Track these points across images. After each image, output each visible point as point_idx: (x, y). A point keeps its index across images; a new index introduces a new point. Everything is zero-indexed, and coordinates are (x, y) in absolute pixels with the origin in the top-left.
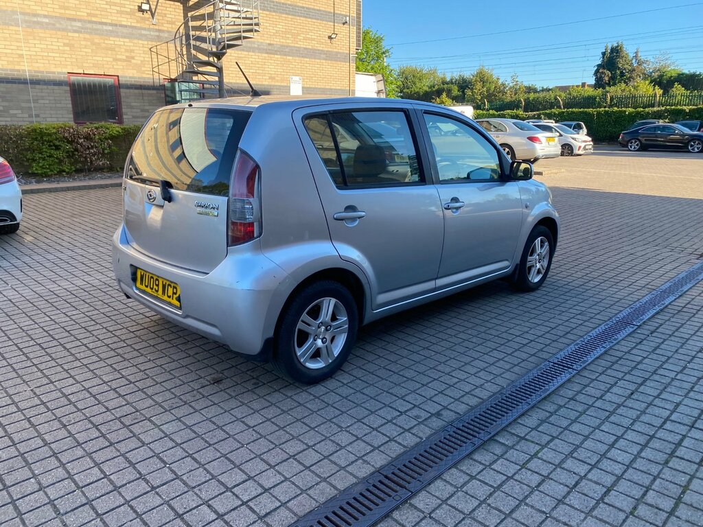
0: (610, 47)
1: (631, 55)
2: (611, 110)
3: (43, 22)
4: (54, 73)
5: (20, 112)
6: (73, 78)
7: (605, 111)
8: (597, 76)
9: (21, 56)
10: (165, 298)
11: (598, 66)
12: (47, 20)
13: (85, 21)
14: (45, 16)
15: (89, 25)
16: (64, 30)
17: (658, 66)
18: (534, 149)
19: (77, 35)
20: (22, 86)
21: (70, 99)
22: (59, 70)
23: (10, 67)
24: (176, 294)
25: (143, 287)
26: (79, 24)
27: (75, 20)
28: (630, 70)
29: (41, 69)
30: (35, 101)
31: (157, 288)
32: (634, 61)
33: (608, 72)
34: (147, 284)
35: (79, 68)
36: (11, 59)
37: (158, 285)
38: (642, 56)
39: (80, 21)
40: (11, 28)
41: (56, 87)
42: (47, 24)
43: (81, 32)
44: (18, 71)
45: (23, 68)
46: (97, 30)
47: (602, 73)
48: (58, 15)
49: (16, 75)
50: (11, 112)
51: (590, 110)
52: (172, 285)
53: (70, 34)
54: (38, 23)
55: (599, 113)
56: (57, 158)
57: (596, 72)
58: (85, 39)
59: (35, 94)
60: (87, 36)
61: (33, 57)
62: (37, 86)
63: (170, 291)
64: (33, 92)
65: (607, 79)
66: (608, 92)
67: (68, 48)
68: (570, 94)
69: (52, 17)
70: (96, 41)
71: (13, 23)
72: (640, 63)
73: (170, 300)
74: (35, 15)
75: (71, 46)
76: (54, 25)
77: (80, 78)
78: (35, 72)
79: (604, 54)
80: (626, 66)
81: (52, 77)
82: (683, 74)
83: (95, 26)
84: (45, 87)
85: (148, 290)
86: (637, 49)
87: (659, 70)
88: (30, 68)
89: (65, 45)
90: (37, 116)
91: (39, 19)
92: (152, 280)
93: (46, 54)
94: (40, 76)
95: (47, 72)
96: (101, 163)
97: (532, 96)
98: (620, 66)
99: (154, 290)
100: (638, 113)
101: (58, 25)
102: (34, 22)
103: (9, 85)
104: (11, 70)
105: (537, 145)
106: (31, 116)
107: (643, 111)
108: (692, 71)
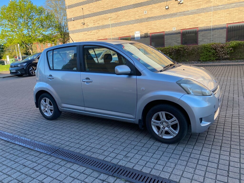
3: (220, 8)
4: (221, 25)
5: (207, 40)
6: (229, 25)
9: (211, 21)
12: (222, 7)
13: (237, 3)
14: (222, 5)
15: (238, 4)
16: (228, 8)
19: (233, 9)
20: (209, 31)
21: (226, 33)
22: (223, 23)
23: (207, 26)
26: (235, 4)
27: (233, 3)
29: (217, 24)
30: (213, 36)
35: (232, 21)
36: (207, 23)
39: (235, 3)
40: (209, 13)
41: (221, 30)
42: (222, 8)
43: (235, 7)
44: (209, 26)
45: (211, 25)
46: (242, 5)
48: (227, 3)
49: (208, 28)
50: (204, 40)
53: (230, 9)
54: (218, 8)
56: (209, 55)
58: (236, 10)
59: (213, 33)
60: (237, 8)
61: (214, 21)
62: (214, 31)
64: (212, 32)
67: (228, 15)
69: (224, 5)
70: (241, 9)
71: (210, 11)
74: (218, 6)
75: (229, 14)
76: (224, 7)
77: (232, 25)
78: (214, 26)
81: (220, 26)
83: (241, 4)
84: (217, 30)
88: (213, 25)
89: (227, 14)
90: (212, 41)
91: (219, 7)
93: (220, 19)
94: (216, 27)
95: (219, 25)
96: (226, 57)
101: (226, 7)
102: (217, 9)
103: (205, 32)
104: (207, 27)
106: (210, 41)
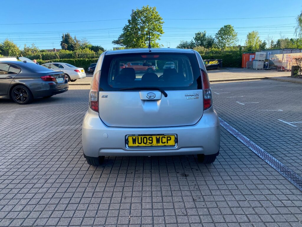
0: (64, 34)
1: (73, 38)
2: (80, 59)
7: (78, 60)
8: (62, 46)
10: (161, 144)
11: (61, 42)
17: (84, 43)
18: (78, 75)
24: (170, 140)
25: (137, 144)
28: (74, 44)
31: (151, 142)
32: (75, 40)
33: (66, 44)
34: (140, 142)
37: (152, 140)
38: (78, 39)
47: (64, 45)
51: (72, 59)
52: (166, 137)
55: (76, 61)
57: (61, 44)
63: (165, 140)
65: (66, 47)
66: (76, 52)
68: (61, 53)
72: (77, 41)
73: (166, 144)
79: (63, 37)
80: (72, 42)
82: (93, 46)
85: (143, 144)
86: (75, 36)
87: (84, 44)
92: (145, 139)
97: (44, 53)
98: (70, 42)
99: (148, 143)
100: (90, 60)
105: (78, 73)
107: (91, 60)
108: (96, 45)
